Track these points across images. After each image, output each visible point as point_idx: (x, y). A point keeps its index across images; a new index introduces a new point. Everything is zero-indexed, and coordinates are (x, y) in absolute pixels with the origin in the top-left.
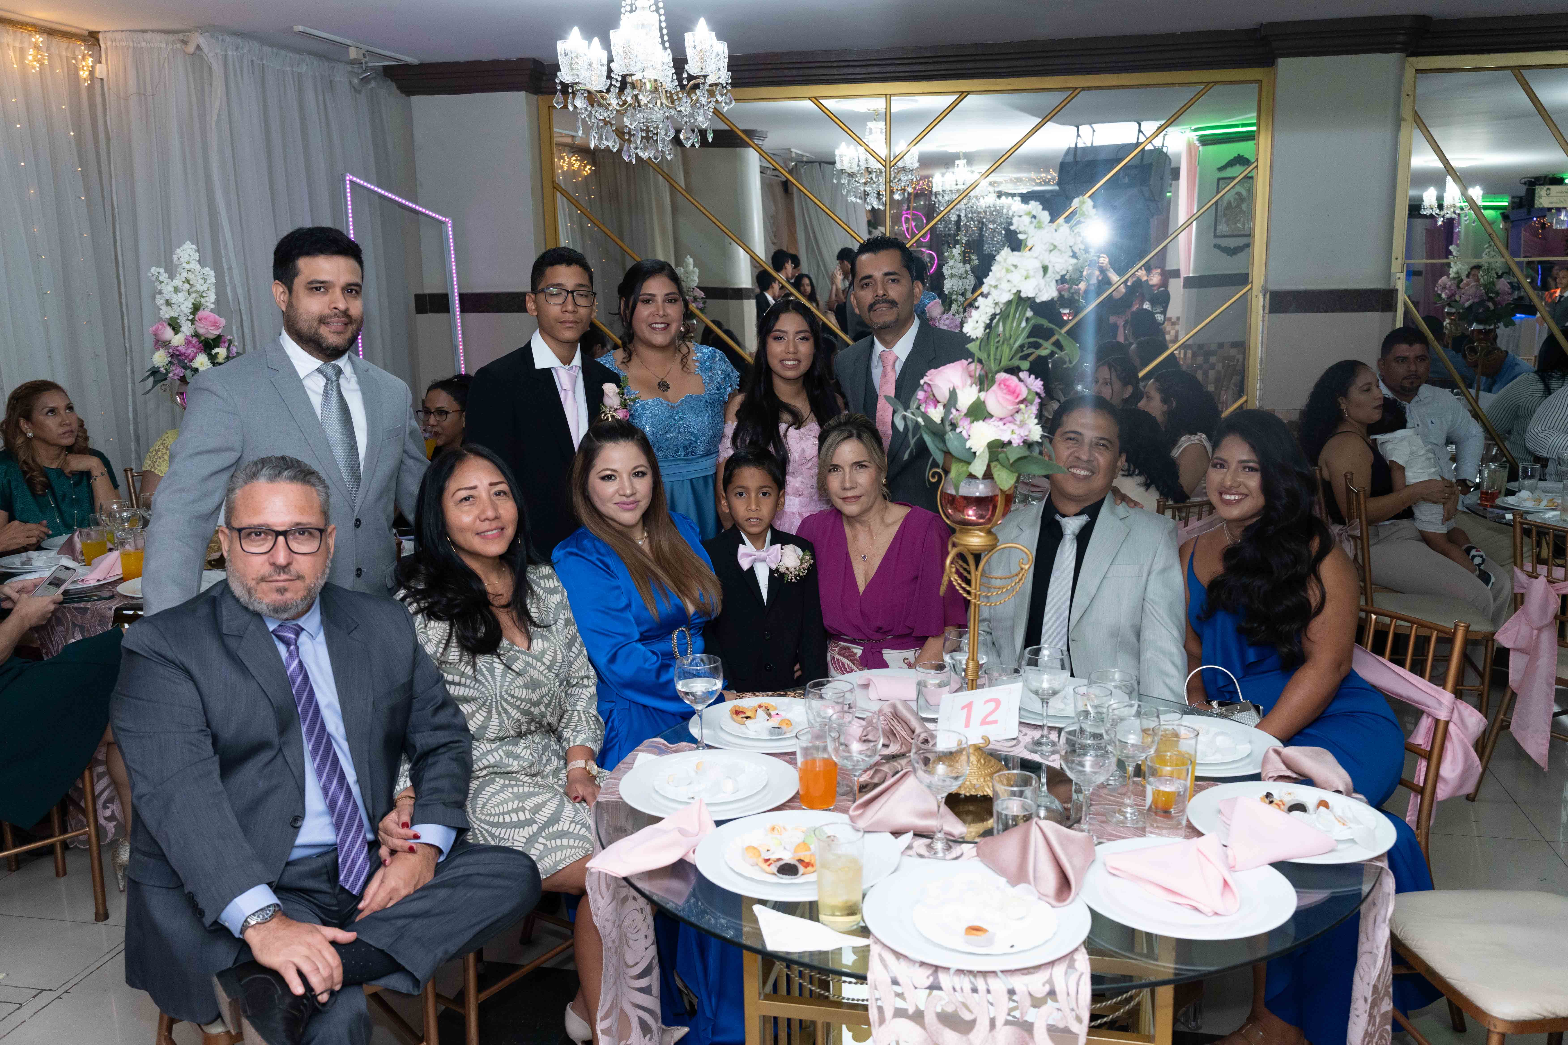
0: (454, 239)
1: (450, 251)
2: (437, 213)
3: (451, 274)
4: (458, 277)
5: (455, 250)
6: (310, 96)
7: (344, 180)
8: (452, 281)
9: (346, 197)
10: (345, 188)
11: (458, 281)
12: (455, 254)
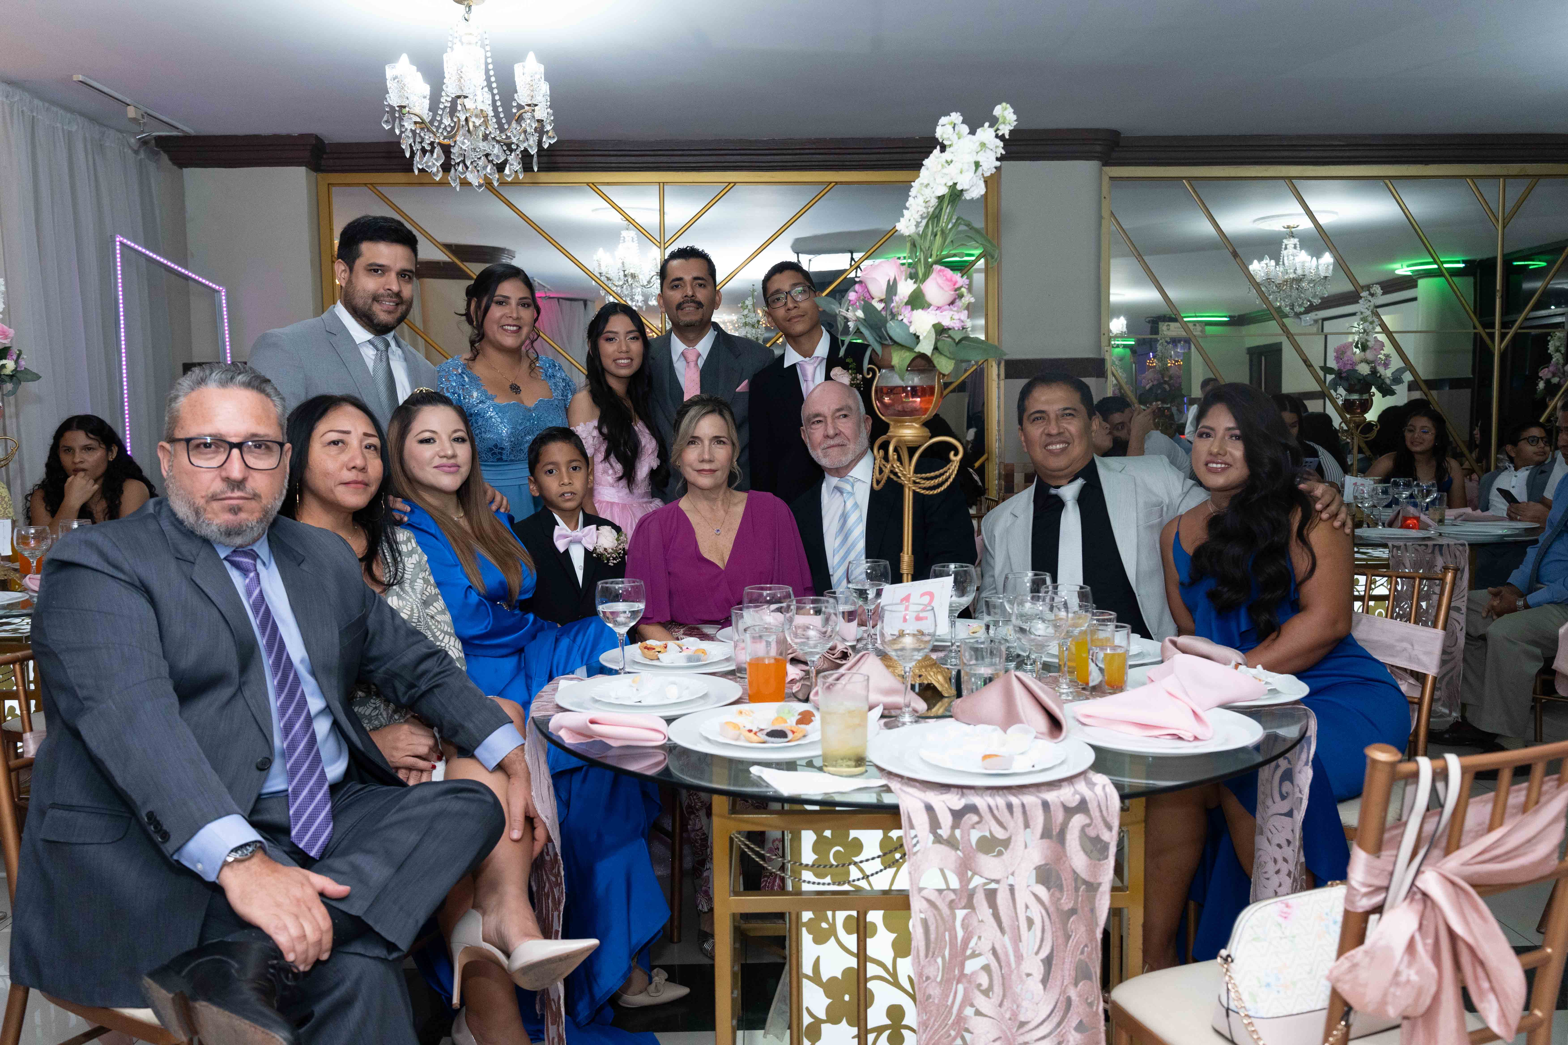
0: (228, 307)
1: (223, 319)
2: (210, 281)
3: (224, 343)
4: (231, 345)
5: (228, 318)
6: (80, 155)
7: (115, 241)
8: (225, 350)
9: (115, 258)
10: (114, 249)
11: (231, 349)
12: (229, 322)
